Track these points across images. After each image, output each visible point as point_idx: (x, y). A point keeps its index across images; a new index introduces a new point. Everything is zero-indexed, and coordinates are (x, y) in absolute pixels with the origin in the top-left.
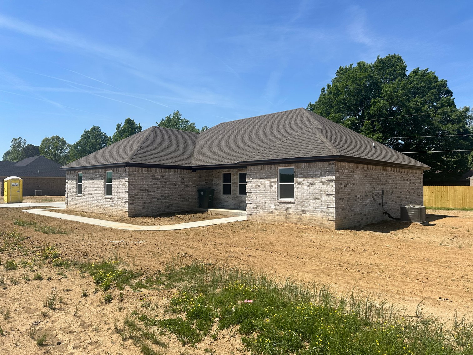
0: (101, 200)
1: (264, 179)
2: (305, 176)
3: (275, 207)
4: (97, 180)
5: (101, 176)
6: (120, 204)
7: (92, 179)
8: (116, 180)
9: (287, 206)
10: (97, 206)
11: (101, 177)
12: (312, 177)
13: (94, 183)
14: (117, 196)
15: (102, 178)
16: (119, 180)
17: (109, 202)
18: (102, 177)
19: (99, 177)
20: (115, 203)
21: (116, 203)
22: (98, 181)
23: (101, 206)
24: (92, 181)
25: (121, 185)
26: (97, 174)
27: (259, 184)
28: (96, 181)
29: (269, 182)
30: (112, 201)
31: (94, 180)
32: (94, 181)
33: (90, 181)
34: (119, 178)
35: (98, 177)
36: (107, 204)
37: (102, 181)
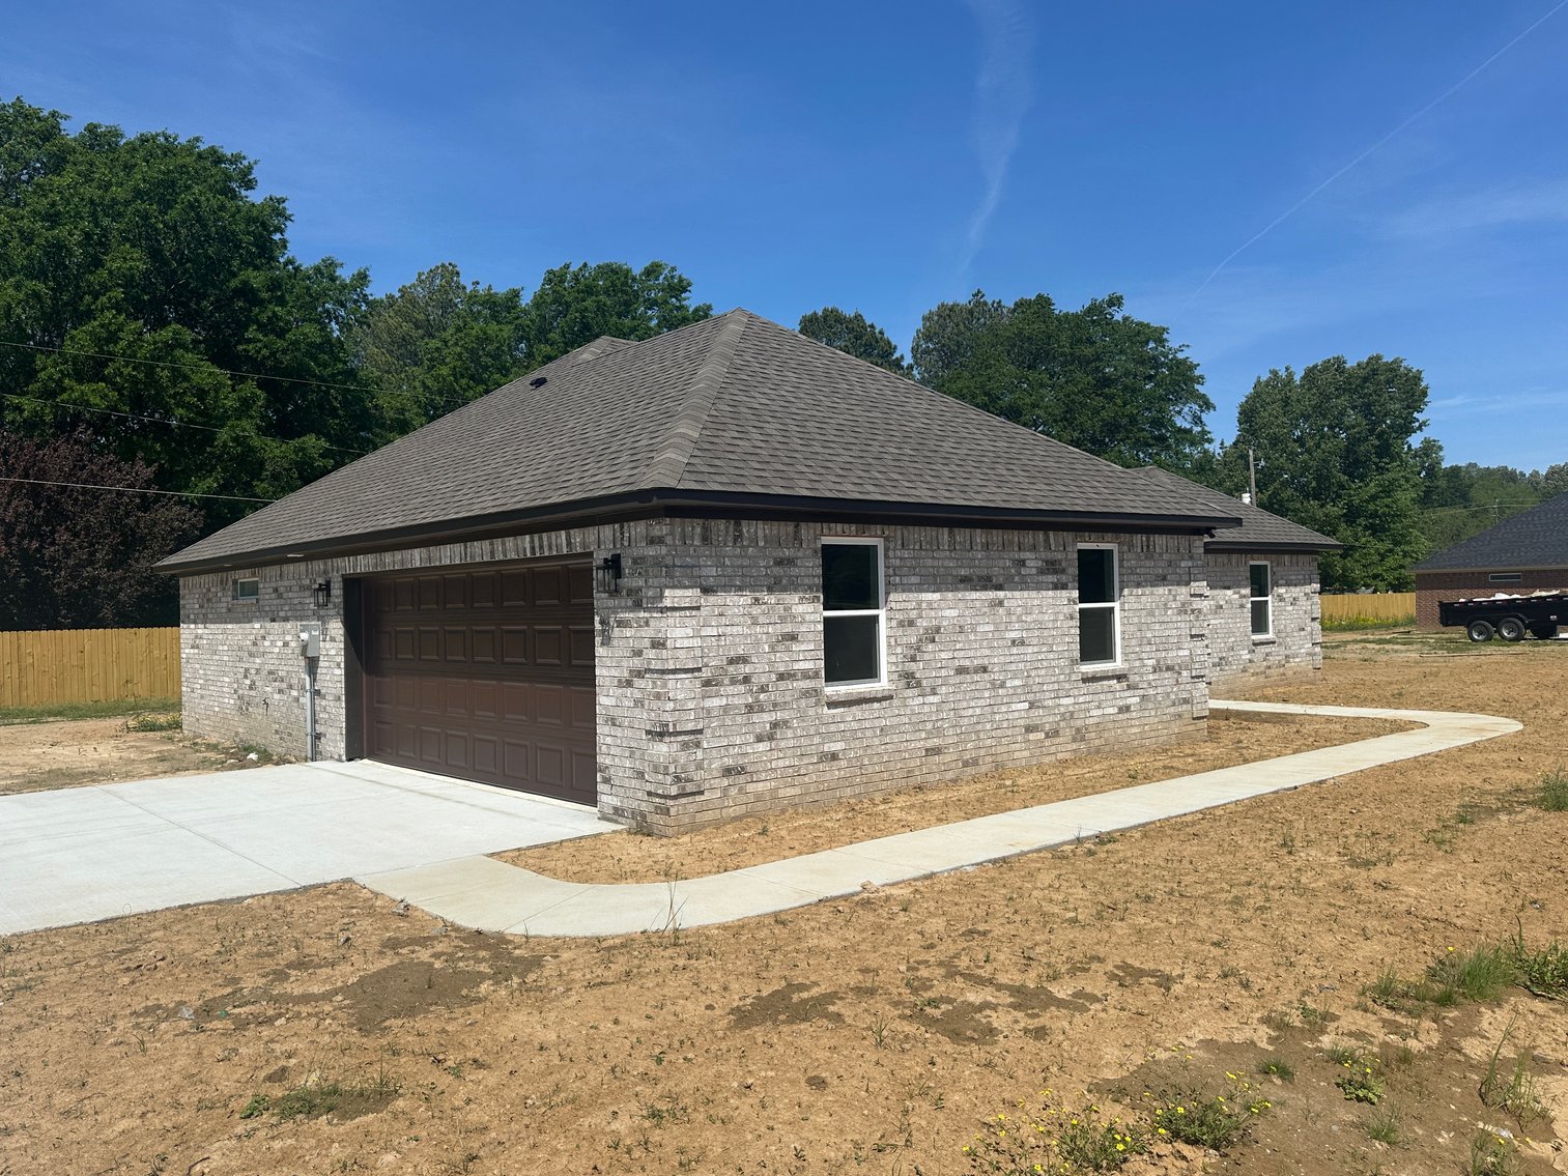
0: (1061, 693)
1: (1229, 588)
2: (1288, 584)
3: (1248, 656)
4: (1024, 585)
5: (1052, 567)
6: (1168, 694)
7: (986, 583)
8: (1148, 590)
9: (1267, 651)
10: (1029, 729)
11: (1050, 575)
12: (1296, 586)
13: (1001, 603)
14: (1151, 662)
15: (1064, 578)
16: (1161, 590)
17: (1110, 696)
18: (1063, 571)
19: (1041, 572)
20: (1141, 692)
21: (1151, 692)
22: (1033, 594)
23: (1062, 724)
24: (991, 594)
25: (1169, 612)
26: (1027, 555)
27: (1221, 603)
28: (1017, 594)
29: (1237, 596)
30: (1129, 687)
31: (999, 588)
32: (1001, 594)
33: (975, 595)
34: (1162, 580)
35: (1034, 571)
36: (1100, 707)
37: (1065, 593)
